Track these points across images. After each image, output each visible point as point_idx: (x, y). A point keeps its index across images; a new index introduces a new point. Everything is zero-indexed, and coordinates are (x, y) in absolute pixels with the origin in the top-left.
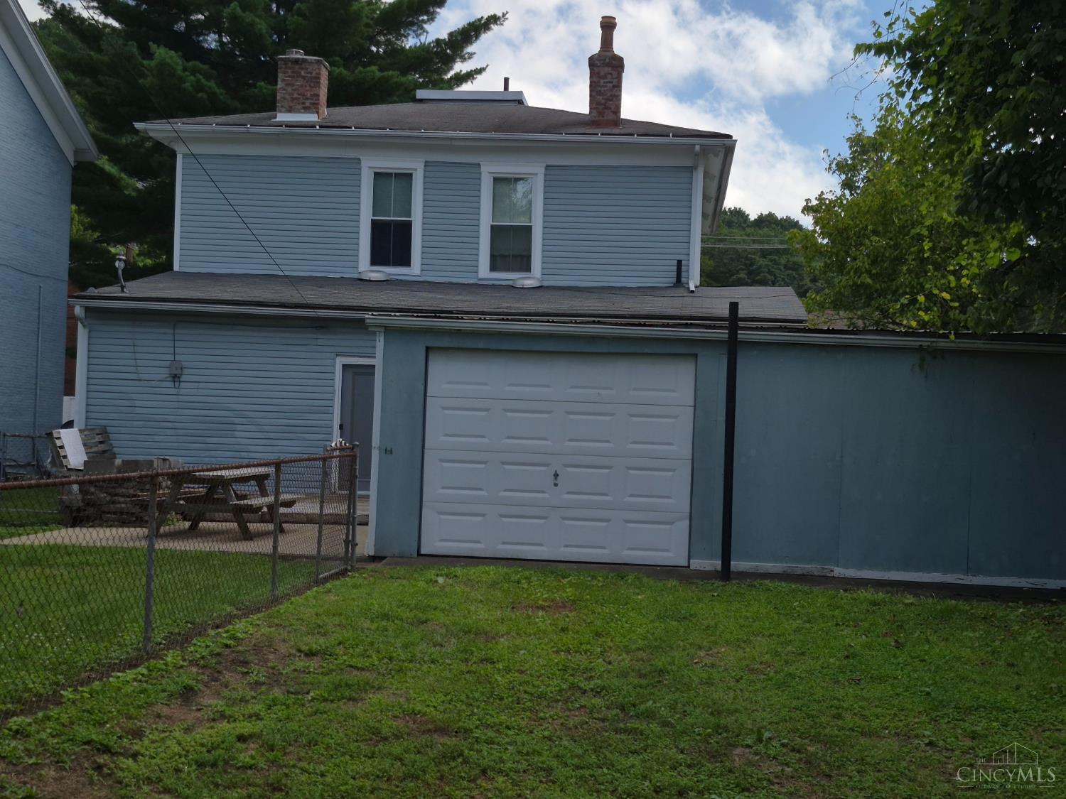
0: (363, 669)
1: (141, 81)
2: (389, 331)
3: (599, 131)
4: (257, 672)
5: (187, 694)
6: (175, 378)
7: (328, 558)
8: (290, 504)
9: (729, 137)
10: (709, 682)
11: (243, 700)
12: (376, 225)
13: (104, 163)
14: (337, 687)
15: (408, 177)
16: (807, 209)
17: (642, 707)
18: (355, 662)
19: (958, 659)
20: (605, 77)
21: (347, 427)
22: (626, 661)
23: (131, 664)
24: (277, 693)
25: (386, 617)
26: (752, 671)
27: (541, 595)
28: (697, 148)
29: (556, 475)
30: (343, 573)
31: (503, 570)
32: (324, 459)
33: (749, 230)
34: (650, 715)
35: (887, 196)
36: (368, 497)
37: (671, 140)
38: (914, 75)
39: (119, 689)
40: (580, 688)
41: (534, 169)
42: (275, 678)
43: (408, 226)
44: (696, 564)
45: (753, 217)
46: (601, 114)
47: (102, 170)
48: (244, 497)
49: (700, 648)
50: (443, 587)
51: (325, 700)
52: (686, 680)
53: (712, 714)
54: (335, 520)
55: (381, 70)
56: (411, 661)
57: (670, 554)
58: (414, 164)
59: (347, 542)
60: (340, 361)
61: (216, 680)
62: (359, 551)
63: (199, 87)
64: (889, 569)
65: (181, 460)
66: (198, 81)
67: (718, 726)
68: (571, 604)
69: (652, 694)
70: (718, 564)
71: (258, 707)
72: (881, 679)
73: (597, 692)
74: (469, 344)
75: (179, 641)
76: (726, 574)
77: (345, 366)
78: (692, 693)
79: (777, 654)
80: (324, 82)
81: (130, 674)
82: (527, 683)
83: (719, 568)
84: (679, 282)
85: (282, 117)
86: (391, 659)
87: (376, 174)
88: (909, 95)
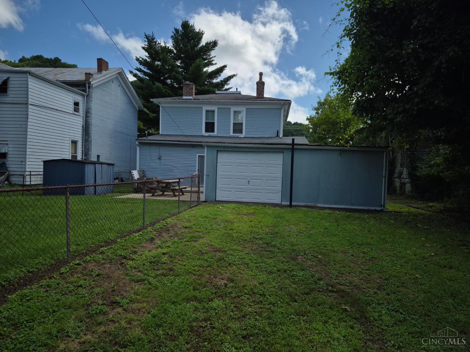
0: (199, 232)
1: (153, 91)
2: (208, 146)
3: (259, 100)
4: (172, 233)
5: (152, 240)
6: (160, 159)
7: (193, 201)
8: (185, 188)
9: (290, 101)
10: (289, 236)
11: (166, 241)
12: (206, 123)
13: (145, 110)
14: (192, 237)
15: (214, 111)
16: (307, 119)
17: (272, 244)
18: (197, 230)
19: (354, 229)
20: (260, 87)
21: (199, 170)
22: (268, 230)
23: (139, 231)
24: (176, 239)
25: (206, 217)
26: (301, 233)
27: (245, 211)
28: (282, 103)
29: (249, 182)
30: (196, 206)
31: (236, 205)
32: (192, 178)
33: (292, 126)
34: (274, 246)
35: (326, 115)
36: (203, 186)
37: (276, 102)
38: (339, 81)
39: (133, 238)
40: (256, 238)
41: (243, 109)
42: (176, 235)
43: (214, 123)
44: (283, 203)
45: (293, 123)
46: (259, 96)
47: (145, 112)
48: (175, 187)
49: (286, 226)
50: (221, 209)
51: (188, 241)
52: (283, 235)
53: (291, 246)
54: (195, 192)
55: (208, 87)
56: (211, 230)
57: (277, 201)
58: (215, 108)
59: (198, 198)
60: (198, 155)
61: (160, 235)
62: (201, 200)
63: (166, 92)
64: (331, 205)
65: (160, 178)
66: (166, 90)
67: (293, 250)
68: (253, 214)
69: (275, 240)
70: (289, 203)
71: (169, 244)
72: (335, 235)
73: (260, 239)
74: (227, 149)
75: (152, 224)
76: (291, 206)
77: (199, 156)
78: (285, 239)
79: (306, 228)
80: (194, 89)
81: (137, 234)
82: (242, 236)
83: (289, 204)
84: (278, 136)
85: (184, 97)
86: (206, 229)
87: (206, 111)
88: (338, 86)
